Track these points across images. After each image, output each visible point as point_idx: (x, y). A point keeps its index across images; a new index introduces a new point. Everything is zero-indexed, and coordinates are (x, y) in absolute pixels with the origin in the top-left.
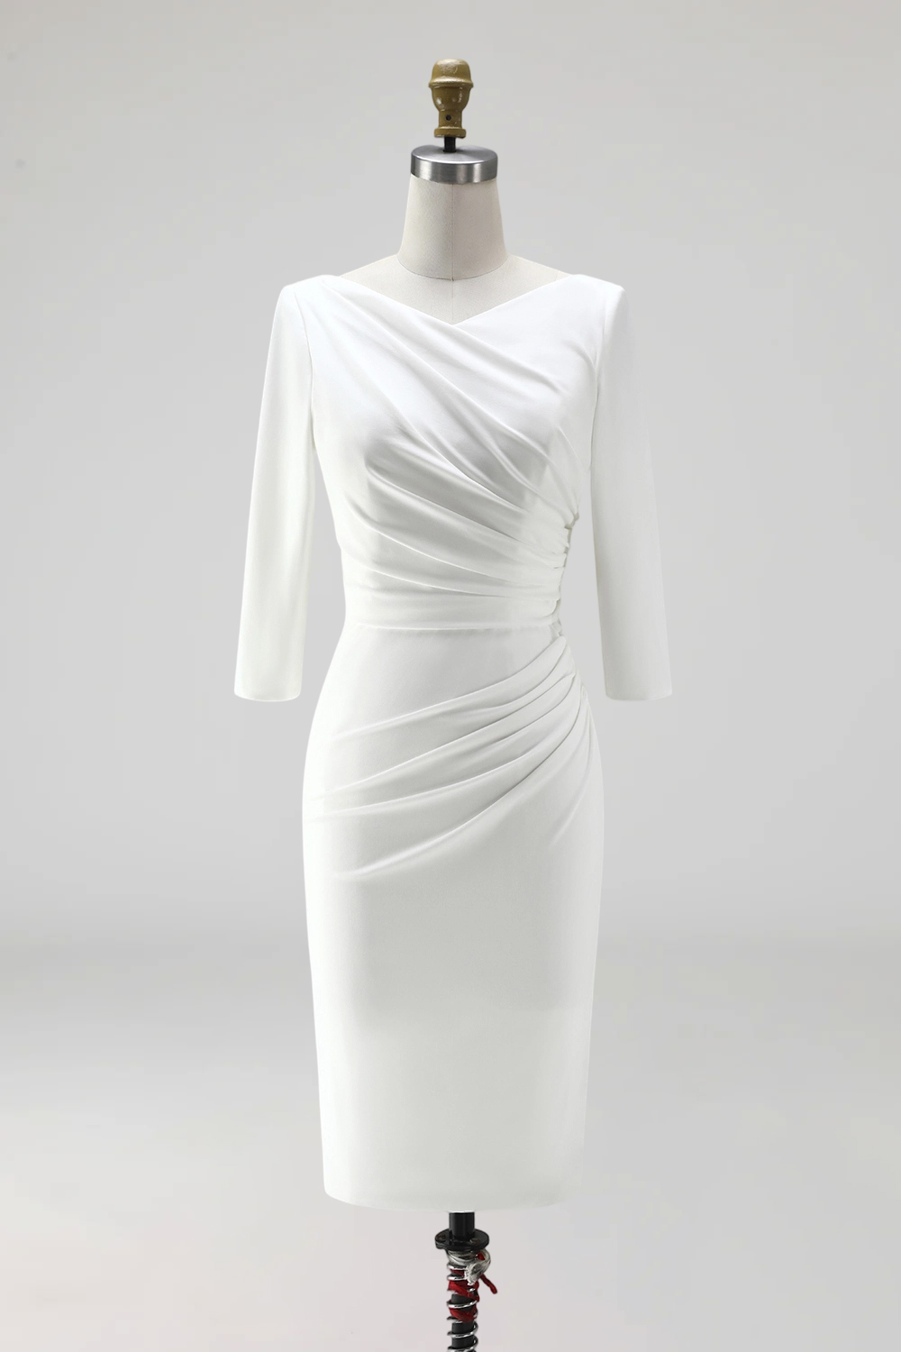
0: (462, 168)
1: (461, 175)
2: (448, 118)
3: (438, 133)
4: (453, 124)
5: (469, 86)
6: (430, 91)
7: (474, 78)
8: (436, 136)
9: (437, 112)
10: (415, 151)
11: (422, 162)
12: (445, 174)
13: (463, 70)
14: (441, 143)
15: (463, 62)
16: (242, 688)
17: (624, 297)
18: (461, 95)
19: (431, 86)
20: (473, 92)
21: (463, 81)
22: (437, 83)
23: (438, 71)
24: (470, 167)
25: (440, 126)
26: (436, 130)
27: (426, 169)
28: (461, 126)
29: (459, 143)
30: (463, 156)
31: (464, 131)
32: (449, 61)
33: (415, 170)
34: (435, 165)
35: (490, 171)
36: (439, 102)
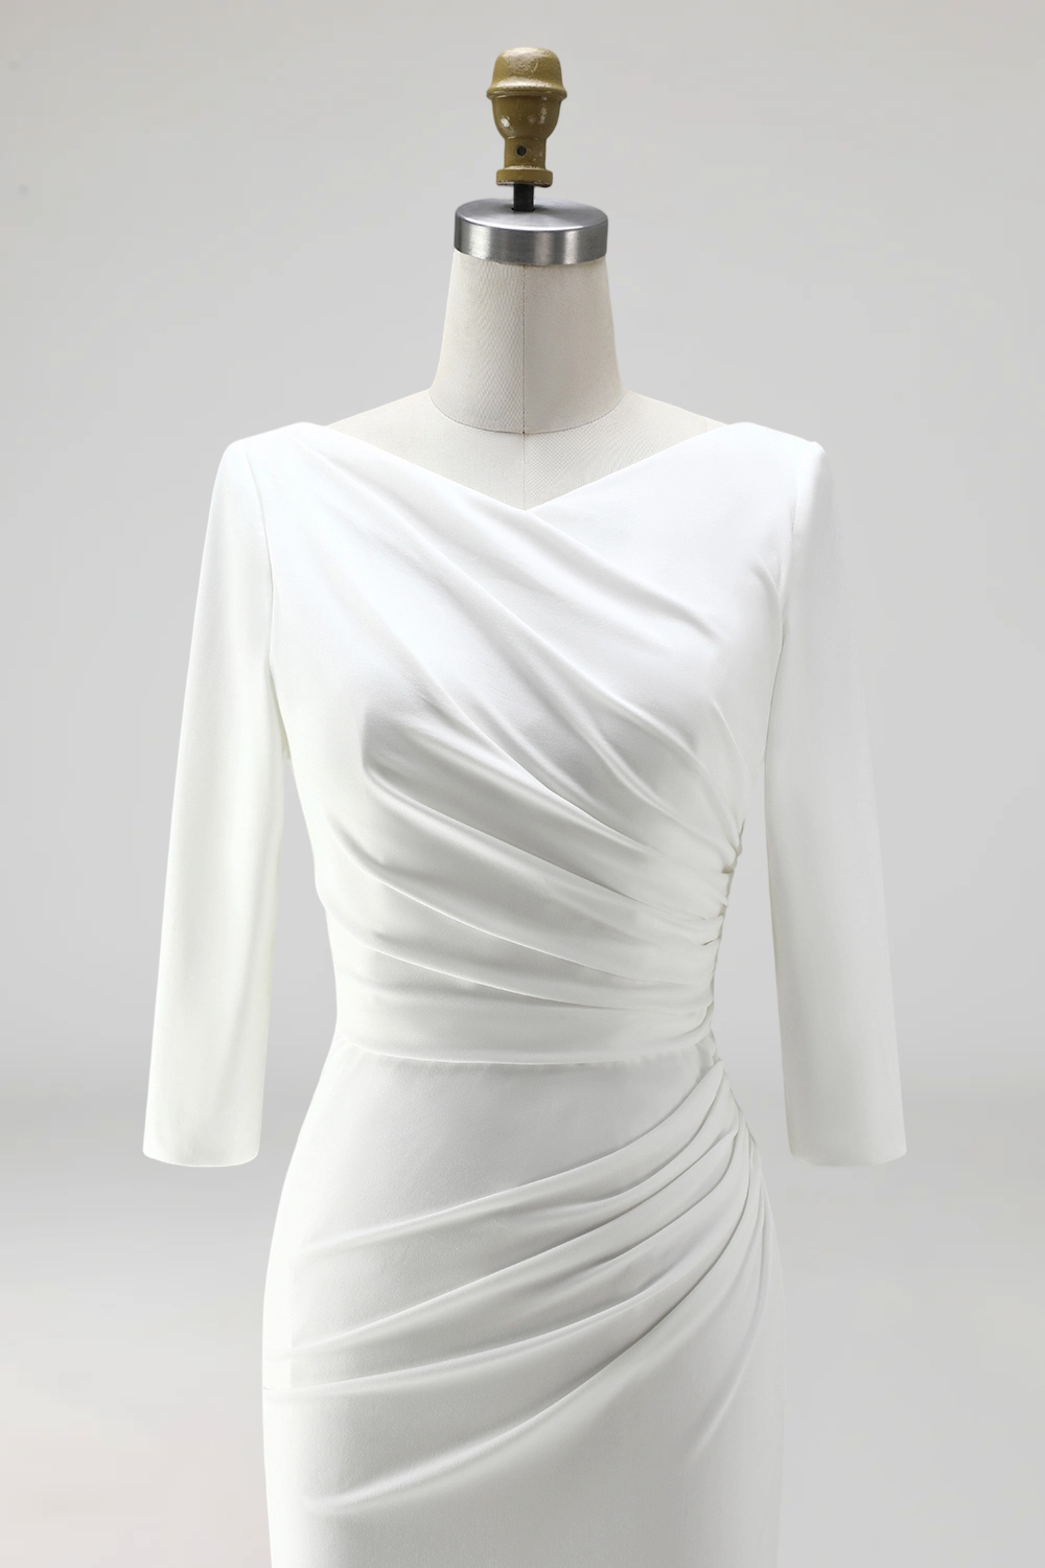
0: (545, 240)
1: (543, 251)
2: (521, 151)
3: (503, 178)
4: (530, 162)
5: (557, 97)
6: (489, 103)
7: (569, 82)
8: (500, 183)
9: (502, 141)
10: (460, 209)
11: (474, 228)
12: (514, 249)
13: (548, 67)
14: (507, 194)
15: (550, 52)
16: (156, 1145)
17: (825, 463)
18: (544, 111)
19: (491, 95)
20: (565, 105)
21: (547, 85)
22: (502, 89)
23: (503, 69)
24: (558, 238)
25: (506, 166)
26: (499, 173)
27: (480, 241)
28: (543, 166)
29: (540, 196)
30: (546, 218)
31: (550, 174)
32: (525, 51)
33: (461, 242)
34: (497, 233)
35: (594, 243)
36: (505, 123)
